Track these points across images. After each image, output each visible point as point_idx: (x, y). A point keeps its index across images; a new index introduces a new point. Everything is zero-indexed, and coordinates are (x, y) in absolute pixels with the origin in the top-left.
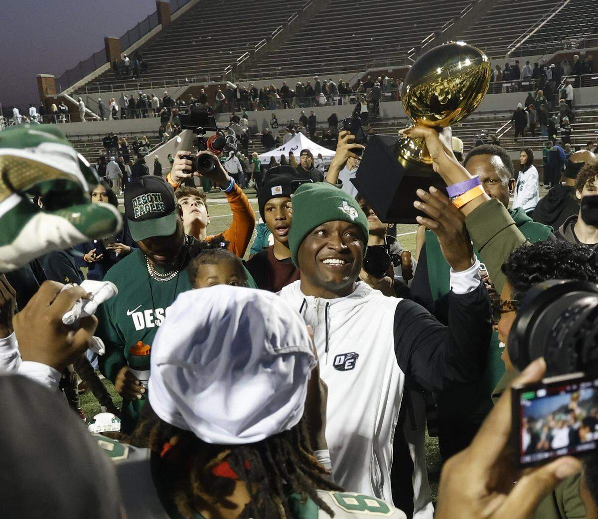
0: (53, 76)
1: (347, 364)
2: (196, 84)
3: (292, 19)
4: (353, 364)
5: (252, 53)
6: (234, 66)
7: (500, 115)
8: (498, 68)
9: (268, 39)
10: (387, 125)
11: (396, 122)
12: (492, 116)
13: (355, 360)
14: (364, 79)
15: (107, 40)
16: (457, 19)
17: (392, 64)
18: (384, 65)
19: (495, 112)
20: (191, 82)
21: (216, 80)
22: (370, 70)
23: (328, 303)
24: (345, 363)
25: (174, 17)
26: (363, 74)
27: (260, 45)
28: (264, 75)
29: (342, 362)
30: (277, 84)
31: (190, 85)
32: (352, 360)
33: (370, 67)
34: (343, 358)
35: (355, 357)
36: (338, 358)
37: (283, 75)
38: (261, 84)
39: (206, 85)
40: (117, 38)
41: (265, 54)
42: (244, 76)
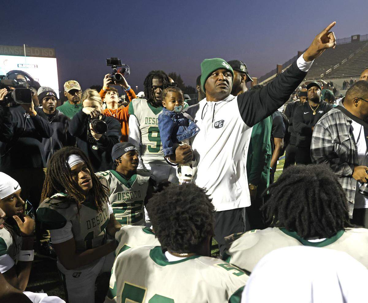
0: (256, 78)
1: (220, 125)
2: (309, 81)
3: (351, 56)
4: (222, 125)
5: (333, 69)
6: (325, 74)
9: (340, 64)
13: (223, 123)
15: (278, 66)
20: (307, 80)
21: (317, 79)
23: (216, 104)
24: (219, 125)
27: (336, 67)
28: (337, 77)
29: (218, 125)
31: (307, 81)
32: (222, 123)
34: (218, 123)
35: (223, 121)
36: (216, 123)
40: (281, 65)
41: (337, 70)
42: (328, 78)
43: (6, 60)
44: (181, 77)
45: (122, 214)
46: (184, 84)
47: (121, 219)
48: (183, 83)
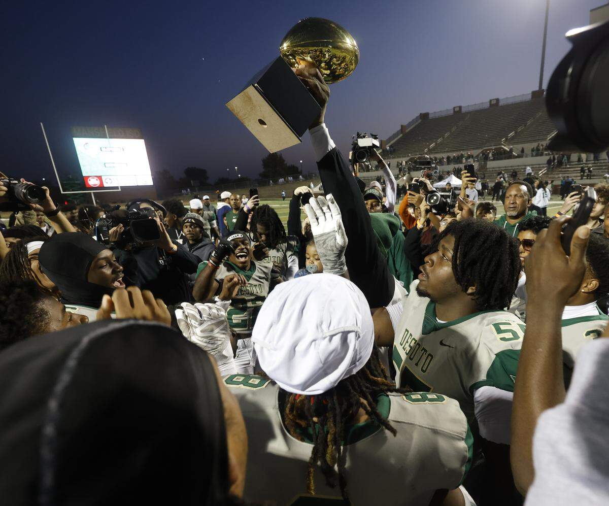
2: (413, 156)
3: (453, 129)
5: (436, 143)
6: (429, 149)
7: (541, 166)
8: (542, 145)
9: (443, 138)
10: (490, 171)
11: (494, 169)
12: (538, 166)
14: (482, 152)
15: (381, 141)
16: (525, 126)
17: (494, 146)
18: (491, 146)
19: (539, 164)
21: (421, 155)
22: (485, 148)
25: (407, 131)
26: (482, 150)
27: (439, 140)
28: (440, 152)
30: (445, 155)
31: (411, 157)
33: (485, 147)
37: (448, 152)
38: (439, 156)
39: (417, 156)
40: (385, 140)
41: (441, 143)
42: (432, 153)
43: (86, 144)
44: (283, 156)
45: (242, 315)
46: (286, 164)
47: (240, 321)
48: (285, 162)
